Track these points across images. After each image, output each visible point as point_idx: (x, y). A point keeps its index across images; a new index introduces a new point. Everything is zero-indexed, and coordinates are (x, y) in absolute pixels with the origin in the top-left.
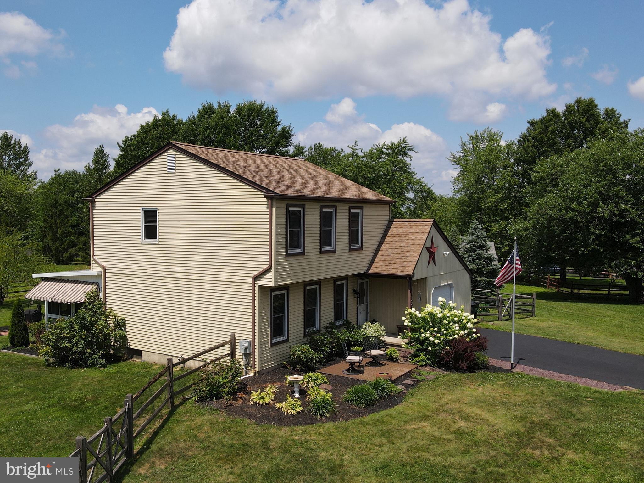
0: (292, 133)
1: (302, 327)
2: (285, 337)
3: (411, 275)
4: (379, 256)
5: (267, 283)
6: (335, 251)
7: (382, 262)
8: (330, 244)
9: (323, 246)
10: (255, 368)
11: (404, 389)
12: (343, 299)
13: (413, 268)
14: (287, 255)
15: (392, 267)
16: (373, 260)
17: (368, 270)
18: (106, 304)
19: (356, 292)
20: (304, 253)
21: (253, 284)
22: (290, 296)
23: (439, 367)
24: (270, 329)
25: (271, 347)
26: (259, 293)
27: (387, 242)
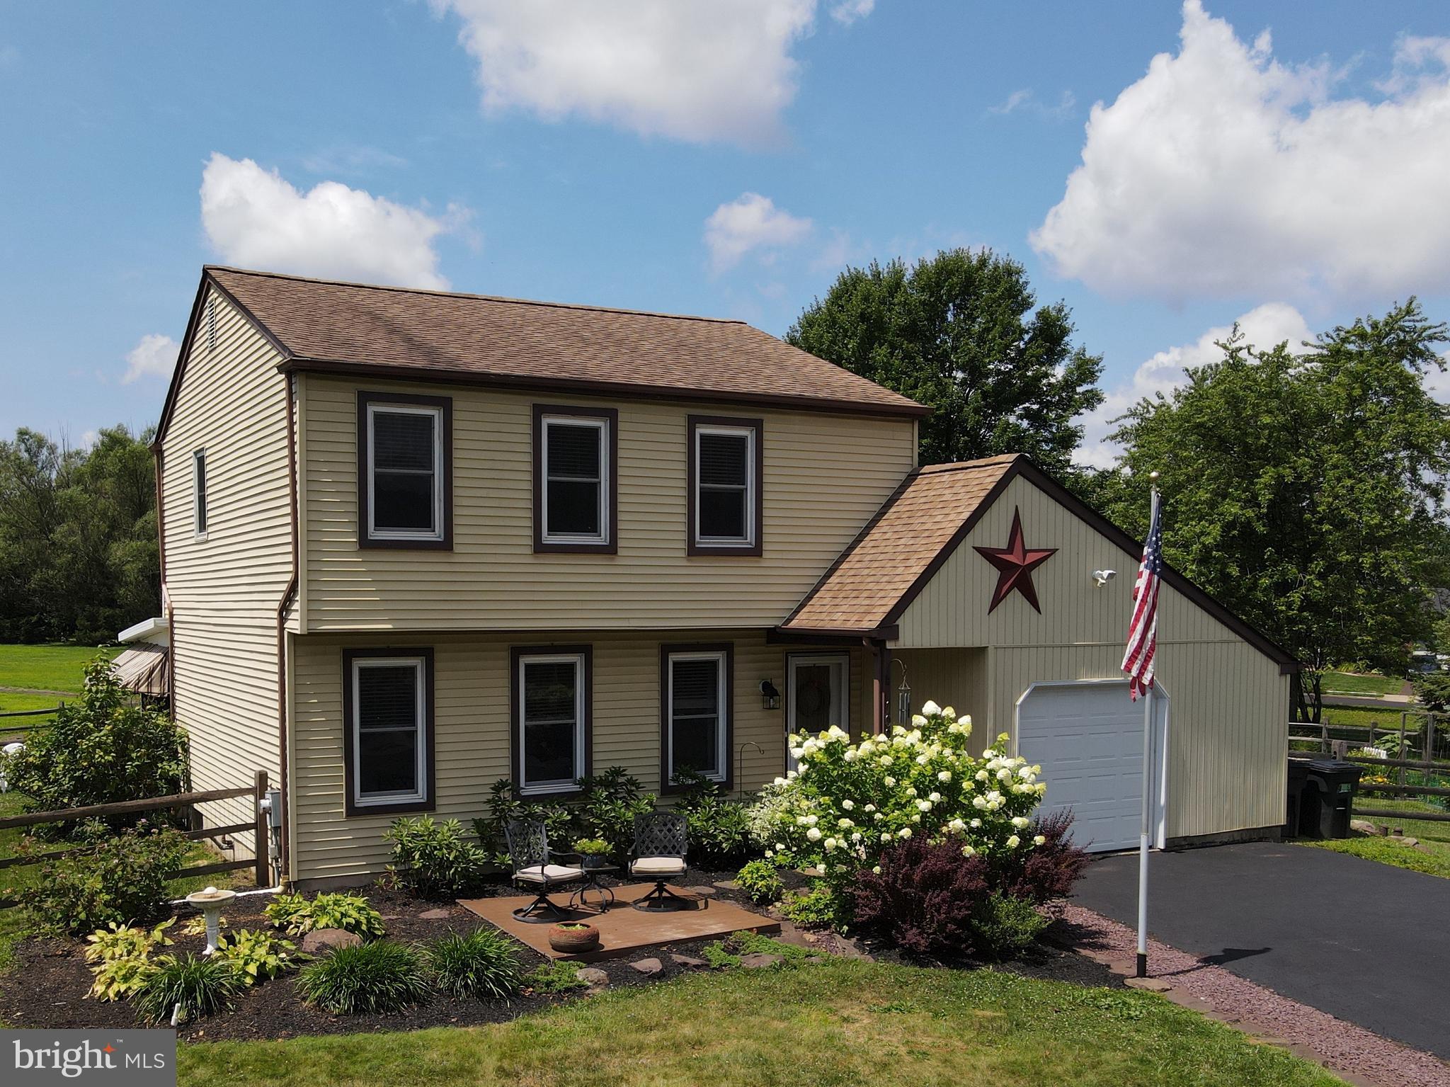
0: (1068, 324)
1: (504, 773)
2: (420, 796)
3: (871, 631)
4: (834, 579)
5: (295, 624)
6: (611, 549)
7: (831, 594)
8: (593, 528)
9: (552, 529)
10: (287, 873)
11: (597, 984)
12: (715, 710)
13: (888, 609)
14: (366, 544)
15: (843, 608)
16: (816, 591)
17: (789, 620)
18: (174, 698)
19: (769, 690)
20: (446, 545)
21: (282, 629)
22: (438, 675)
23: (848, 936)
24: (343, 765)
25: (348, 815)
26: (296, 655)
27: (876, 534)
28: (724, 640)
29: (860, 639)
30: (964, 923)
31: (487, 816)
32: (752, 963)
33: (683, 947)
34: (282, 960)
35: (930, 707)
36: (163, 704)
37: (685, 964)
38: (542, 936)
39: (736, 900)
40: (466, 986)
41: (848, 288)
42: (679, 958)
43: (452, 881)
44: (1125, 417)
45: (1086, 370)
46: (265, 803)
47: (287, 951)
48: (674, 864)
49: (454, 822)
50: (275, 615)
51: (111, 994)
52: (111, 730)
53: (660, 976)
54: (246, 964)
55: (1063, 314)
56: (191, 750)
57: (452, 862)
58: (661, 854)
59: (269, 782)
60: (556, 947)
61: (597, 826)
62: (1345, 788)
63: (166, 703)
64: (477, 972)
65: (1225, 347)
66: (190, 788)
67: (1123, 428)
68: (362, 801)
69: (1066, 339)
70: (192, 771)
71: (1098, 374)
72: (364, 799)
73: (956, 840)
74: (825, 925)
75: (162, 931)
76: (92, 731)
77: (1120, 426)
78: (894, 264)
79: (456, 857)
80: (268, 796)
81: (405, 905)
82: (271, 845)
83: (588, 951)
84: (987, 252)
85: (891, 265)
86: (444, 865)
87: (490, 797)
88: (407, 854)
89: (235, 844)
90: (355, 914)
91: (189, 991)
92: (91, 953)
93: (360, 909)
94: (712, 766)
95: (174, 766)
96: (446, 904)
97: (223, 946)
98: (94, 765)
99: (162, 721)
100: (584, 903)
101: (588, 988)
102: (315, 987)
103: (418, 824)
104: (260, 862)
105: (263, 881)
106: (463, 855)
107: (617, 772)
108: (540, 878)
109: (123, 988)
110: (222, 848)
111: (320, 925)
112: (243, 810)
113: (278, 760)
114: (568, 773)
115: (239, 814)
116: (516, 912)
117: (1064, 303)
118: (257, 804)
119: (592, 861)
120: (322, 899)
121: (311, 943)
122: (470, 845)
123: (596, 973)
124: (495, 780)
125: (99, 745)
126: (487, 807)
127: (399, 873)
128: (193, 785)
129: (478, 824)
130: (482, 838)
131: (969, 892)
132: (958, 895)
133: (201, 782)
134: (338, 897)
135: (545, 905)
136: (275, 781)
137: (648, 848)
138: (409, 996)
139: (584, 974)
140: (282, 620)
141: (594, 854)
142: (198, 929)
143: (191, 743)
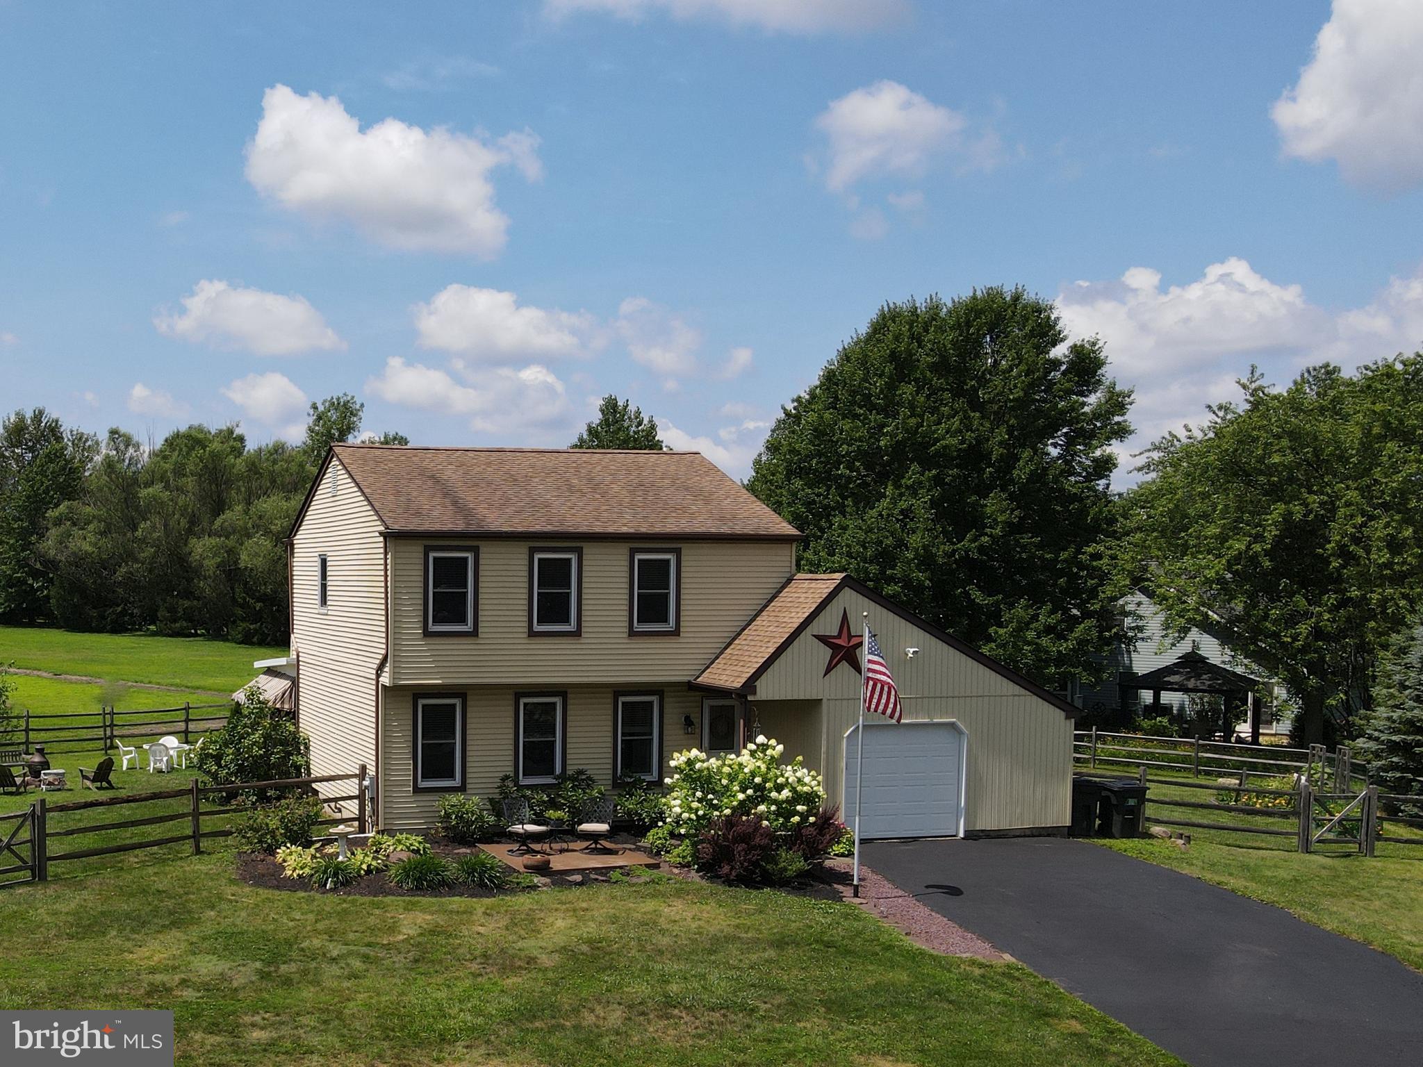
0: (1102, 356)
1: (510, 771)
2: (457, 782)
3: (738, 689)
4: (728, 651)
5: (385, 679)
6: (577, 634)
7: (724, 661)
8: (566, 620)
9: (540, 622)
10: (377, 825)
11: (545, 885)
12: (651, 734)
13: (749, 675)
14: (427, 634)
15: (727, 672)
16: (717, 658)
17: (698, 677)
18: (298, 712)
19: (688, 722)
20: (474, 633)
21: (378, 682)
22: (469, 709)
23: (698, 871)
24: (411, 762)
25: (413, 792)
26: (385, 697)
27: (758, 621)
28: (658, 689)
29: (731, 693)
30: (756, 864)
31: (497, 796)
32: (635, 880)
33: (599, 872)
34: (379, 864)
35: (761, 739)
36: (291, 716)
37: (596, 879)
38: (518, 862)
39: (645, 853)
40: (474, 881)
41: (886, 322)
42: (593, 876)
43: (474, 833)
44: (1149, 450)
45: (1117, 403)
46: (366, 783)
47: (382, 860)
48: (603, 827)
49: (476, 799)
50: (374, 672)
51: (295, 876)
52: (262, 734)
53: (581, 884)
54: (361, 864)
55: (1096, 348)
56: (311, 748)
57: (474, 822)
58: (598, 822)
59: (368, 771)
60: (526, 867)
61: (565, 805)
62: (1132, 802)
63: (293, 715)
64: (479, 873)
65: (1244, 387)
66: (309, 774)
67: (1150, 459)
68: (423, 784)
69: (1099, 372)
70: (311, 762)
71: (1128, 407)
72: (423, 783)
73: (760, 817)
74: (688, 865)
75: (315, 849)
76: (248, 734)
77: (1148, 458)
78: (931, 299)
79: (476, 819)
80: (367, 779)
81: (446, 845)
82: (368, 809)
83: (543, 869)
84: (1020, 287)
85: (928, 301)
86: (469, 823)
87: (499, 784)
88: (448, 816)
89: (343, 809)
90: (417, 845)
91: (336, 875)
92: (279, 858)
93: (420, 843)
94: (650, 771)
95: (300, 759)
96: (469, 846)
97: (349, 856)
98: (251, 756)
99: (292, 728)
100: (551, 848)
101: (539, 887)
102: (396, 876)
103: (454, 799)
104: (361, 819)
105: (362, 829)
106: (481, 817)
107: (581, 772)
108: (521, 831)
109: (301, 872)
110: (334, 812)
111: (398, 849)
112: (352, 787)
113: (374, 758)
114: (550, 771)
115: (345, 790)
116: (509, 851)
117: (1098, 337)
118: (360, 784)
119: (555, 823)
120: (399, 836)
121: (393, 858)
122: (485, 812)
123: (547, 880)
124: (501, 775)
125: (254, 743)
126: (497, 790)
127: (443, 828)
128: (312, 771)
129: (491, 800)
130: (493, 810)
131: (760, 846)
132: (754, 848)
133: (316, 771)
134: (408, 836)
135: (525, 848)
136: (371, 771)
137: (590, 818)
138: (443, 883)
139: (537, 880)
140: (378, 676)
141: (557, 820)
142: (332, 850)
143: (311, 743)
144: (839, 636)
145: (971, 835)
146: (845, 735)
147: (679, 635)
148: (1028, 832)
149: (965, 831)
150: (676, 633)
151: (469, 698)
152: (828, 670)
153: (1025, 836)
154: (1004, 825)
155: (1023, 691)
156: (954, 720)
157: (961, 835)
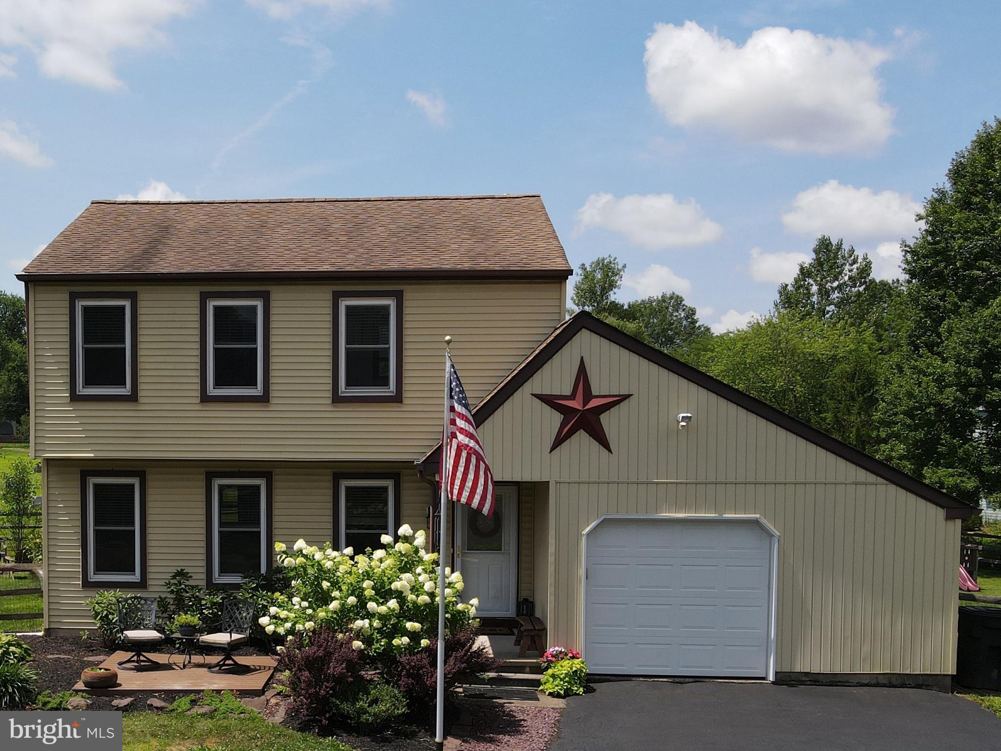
144: (572, 397)
145: (785, 679)
146: (584, 532)
147: (401, 402)
148: (883, 681)
149: (776, 673)
150: (397, 398)
151: (148, 477)
152: (558, 442)
153: (877, 685)
154: (841, 667)
155: (872, 478)
156: (758, 516)
157: (771, 678)
